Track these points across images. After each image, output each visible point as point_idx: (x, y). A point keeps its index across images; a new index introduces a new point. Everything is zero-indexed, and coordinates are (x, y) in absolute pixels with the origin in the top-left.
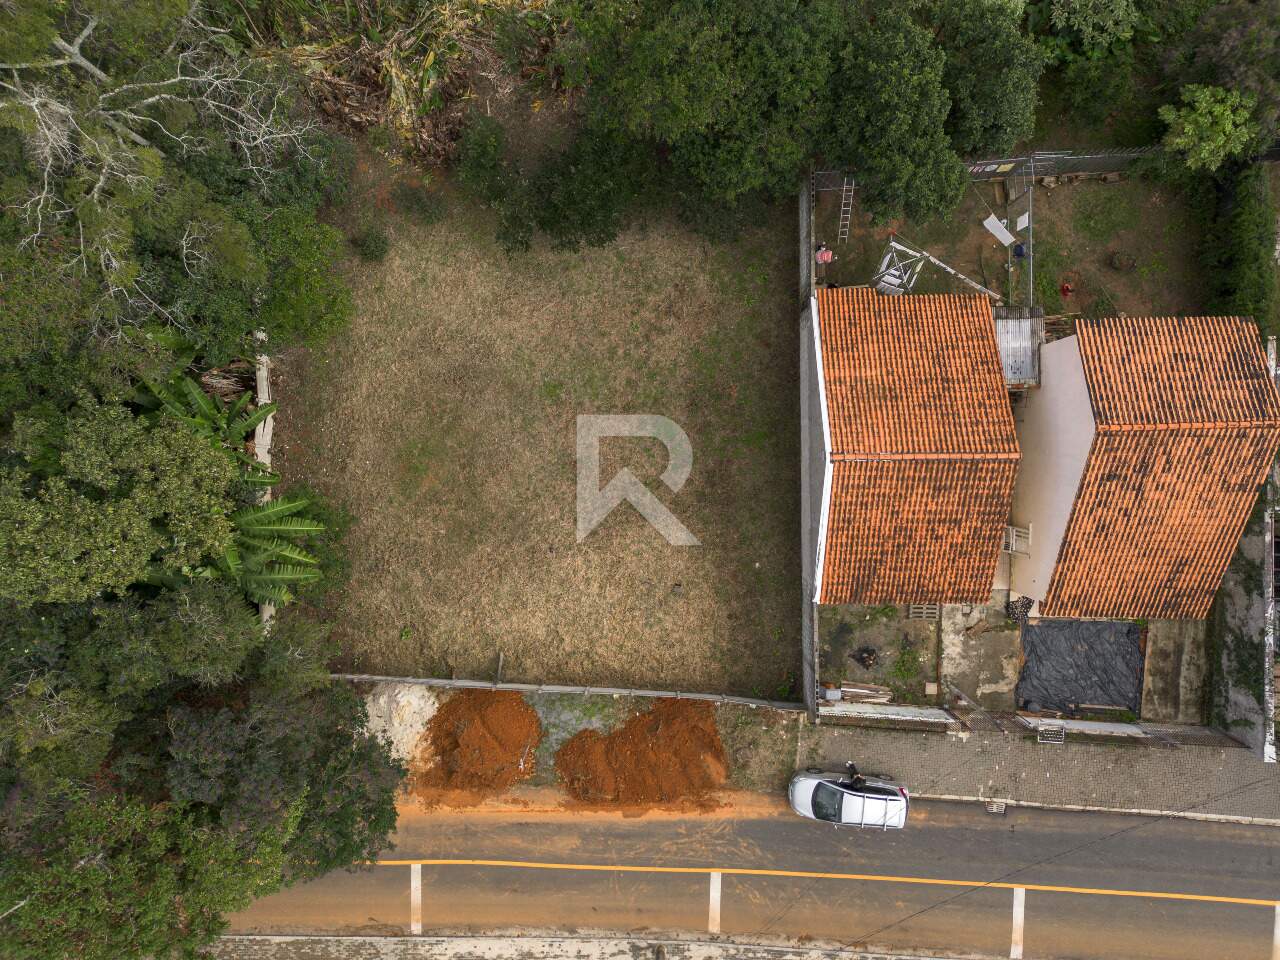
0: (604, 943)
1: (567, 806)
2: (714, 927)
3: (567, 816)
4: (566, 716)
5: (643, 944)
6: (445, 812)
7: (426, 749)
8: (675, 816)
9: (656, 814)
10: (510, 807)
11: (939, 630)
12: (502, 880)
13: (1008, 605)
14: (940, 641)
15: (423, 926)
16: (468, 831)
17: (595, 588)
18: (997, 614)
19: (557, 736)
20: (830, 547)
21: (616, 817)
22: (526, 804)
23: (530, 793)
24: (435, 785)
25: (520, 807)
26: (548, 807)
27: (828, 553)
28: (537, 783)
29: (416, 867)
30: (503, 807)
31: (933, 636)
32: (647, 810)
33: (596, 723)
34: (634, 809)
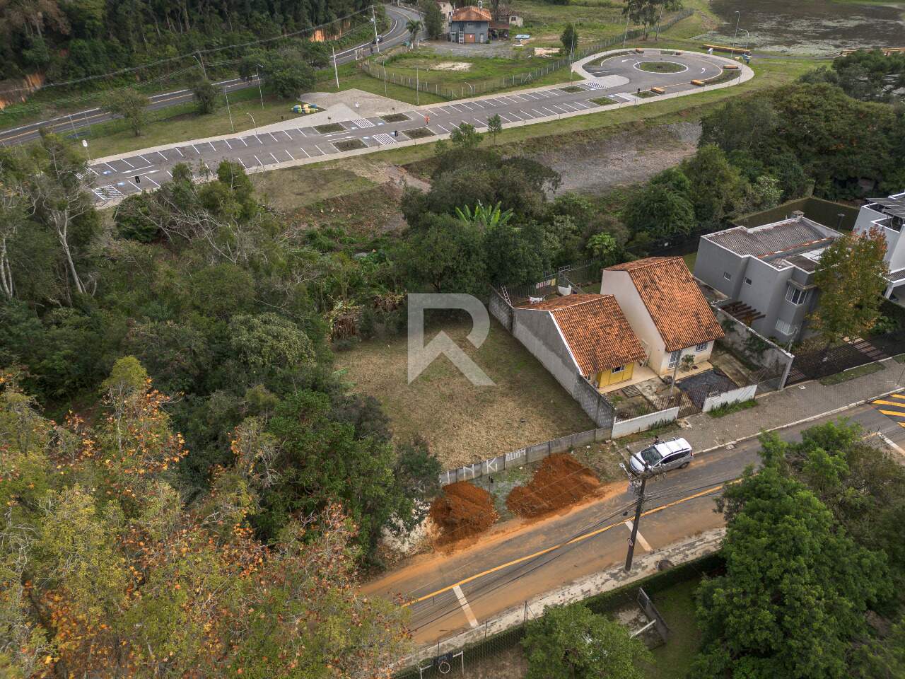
0: (593, 580)
1: (527, 523)
2: (648, 548)
3: (530, 528)
4: (501, 485)
5: (616, 571)
6: (459, 553)
7: (432, 527)
8: (587, 506)
9: (577, 509)
10: (495, 536)
11: (644, 397)
12: (513, 574)
13: (663, 381)
14: (648, 400)
15: (478, 620)
16: (478, 557)
17: (484, 433)
18: (661, 385)
19: (501, 497)
20: (572, 348)
21: (556, 518)
22: (503, 531)
23: (503, 525)
24: (447, 543)
25: (501, 534)
26: (517, 528)
27: (573, 351)
28: (503, 520)
29: (456, 588)
30: (492, 538)
31: (644, 400)
32: (571, 509)
33: (519, 483)
34: (563, 511)
